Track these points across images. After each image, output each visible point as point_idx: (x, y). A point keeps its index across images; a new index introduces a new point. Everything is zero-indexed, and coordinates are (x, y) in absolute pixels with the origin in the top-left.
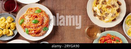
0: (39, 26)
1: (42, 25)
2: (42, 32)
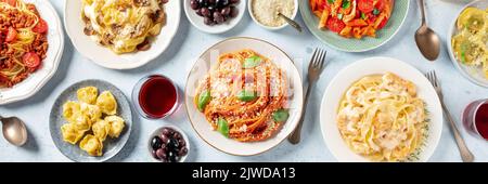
0: (260, 109)
1: (268, 103)
2: (272, 126)
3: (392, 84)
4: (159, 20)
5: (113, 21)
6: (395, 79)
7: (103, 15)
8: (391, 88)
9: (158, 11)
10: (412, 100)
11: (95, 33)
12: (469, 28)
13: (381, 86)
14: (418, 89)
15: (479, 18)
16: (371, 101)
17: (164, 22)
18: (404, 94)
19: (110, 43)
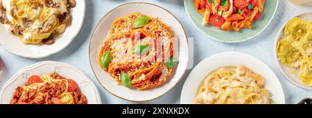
2: (165, 72)
3: (244, 75)
4: (65, 21)
5: (25, 16)
6: (246, 71)
7: (17, 9)
8: (242, 79)
9: (65, 14)
10: (259, 90)
11: (8, 22)
12: (294, 35)
13: (234, 76)
14: (265, 81)
15: (303, 28)
16: (224, 88)
17: (69, 23)
18: (253, 84)
19: (20, 33)
